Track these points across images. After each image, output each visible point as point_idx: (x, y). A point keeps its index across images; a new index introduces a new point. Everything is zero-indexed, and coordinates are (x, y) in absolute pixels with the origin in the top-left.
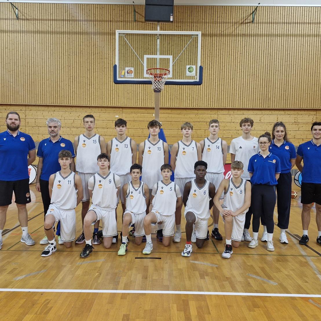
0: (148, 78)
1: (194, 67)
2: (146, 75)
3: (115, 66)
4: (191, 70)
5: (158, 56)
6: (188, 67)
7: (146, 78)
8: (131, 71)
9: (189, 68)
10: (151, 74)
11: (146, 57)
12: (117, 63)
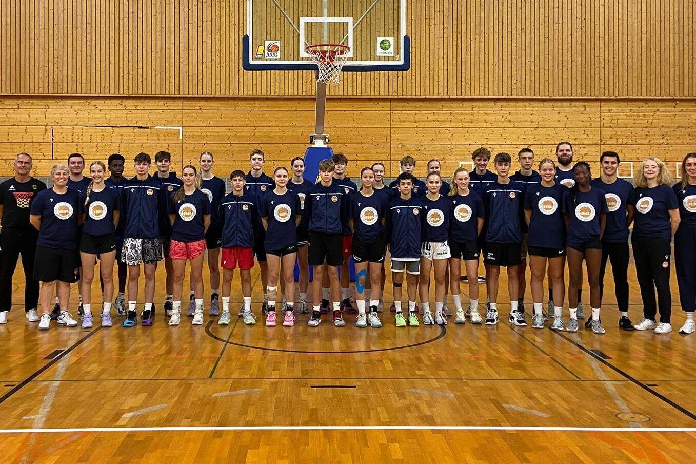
0: (307, 59)
1: (391, 40)
2: (303, 54)
3: (246, 38)
4: (387, 45)
5: (325, 20)
6: (379, 40)
7: (303, 59)
8: (276, 46)
9: (382, 43)
10: (315, 52)
11: (303, 20)
12: (249, 33)
